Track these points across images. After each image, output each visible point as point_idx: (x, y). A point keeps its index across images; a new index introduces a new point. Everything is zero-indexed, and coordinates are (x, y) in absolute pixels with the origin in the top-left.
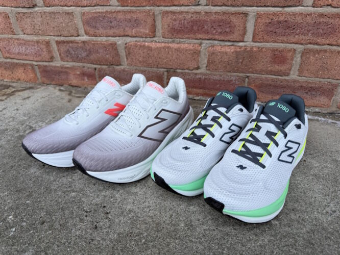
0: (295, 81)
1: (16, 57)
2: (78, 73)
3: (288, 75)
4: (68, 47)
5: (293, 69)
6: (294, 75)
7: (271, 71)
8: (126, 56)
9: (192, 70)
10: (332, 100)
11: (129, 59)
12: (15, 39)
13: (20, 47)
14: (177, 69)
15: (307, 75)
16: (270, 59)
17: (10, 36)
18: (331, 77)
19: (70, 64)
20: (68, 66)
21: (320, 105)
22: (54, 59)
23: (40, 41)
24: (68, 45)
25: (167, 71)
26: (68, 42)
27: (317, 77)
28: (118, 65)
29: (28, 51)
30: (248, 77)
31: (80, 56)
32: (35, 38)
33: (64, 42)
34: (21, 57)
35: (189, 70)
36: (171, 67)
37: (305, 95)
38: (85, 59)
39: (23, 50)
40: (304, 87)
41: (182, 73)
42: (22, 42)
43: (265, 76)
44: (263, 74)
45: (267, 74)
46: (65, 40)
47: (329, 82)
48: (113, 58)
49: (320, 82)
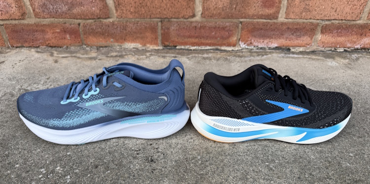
0: (282, 24)
2: (58, 31)
3: (277, 18)
5: (281, 12)
6: (282, 18)
7: (262, 15)
8: (116, 7)
9: (188, 18)
10: (313, 39)
11: (119, 11)
14: (172, 18)
15: (293, 17)
16: (262, 3)
18: (312, 18)
19: (47, 21)
20: (44, 23)
21: (304, 44)
25: (161, 21)
27: (301, 19)
28: (106, 18)
30: (241, 22)
31: (59, 10)
35: (185, 18)
36: (165, 17)
37: (291, 36)
40: (291, 29)
41: (177, 22)
43: (257, 20)
44: (255, 19)
45: (258, 18)
47: (311, 23)
48: (100, 10)
49: (303, 23)
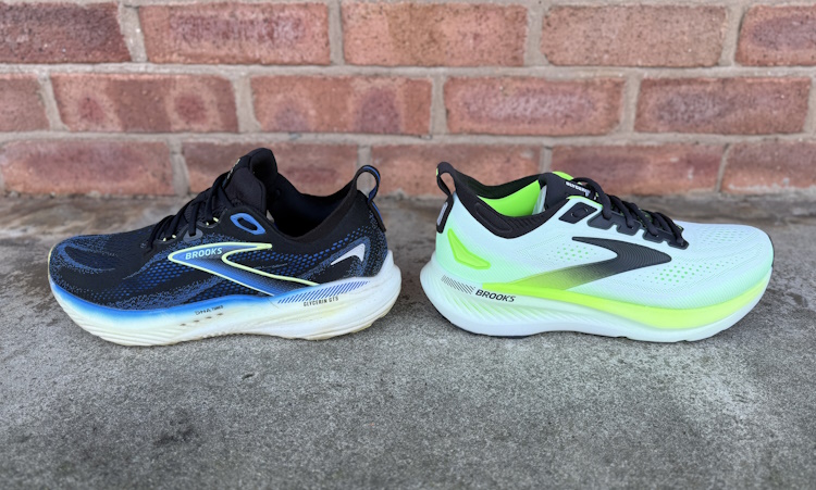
1: (495, 130)
4: (671, 95)
12: (515, 78)
13: (523, 100)
17: (501, 70)
22: (617, 128)
23: (597, 80)
24: (676, 89)
26: (678, 82)
29: (545, 110)
32: (582, 74)
33: (667, 82)
34: (512, 129)
38: (709, 122)
39: (525, 110)
42: (535, 85)
46: (672, 78)
